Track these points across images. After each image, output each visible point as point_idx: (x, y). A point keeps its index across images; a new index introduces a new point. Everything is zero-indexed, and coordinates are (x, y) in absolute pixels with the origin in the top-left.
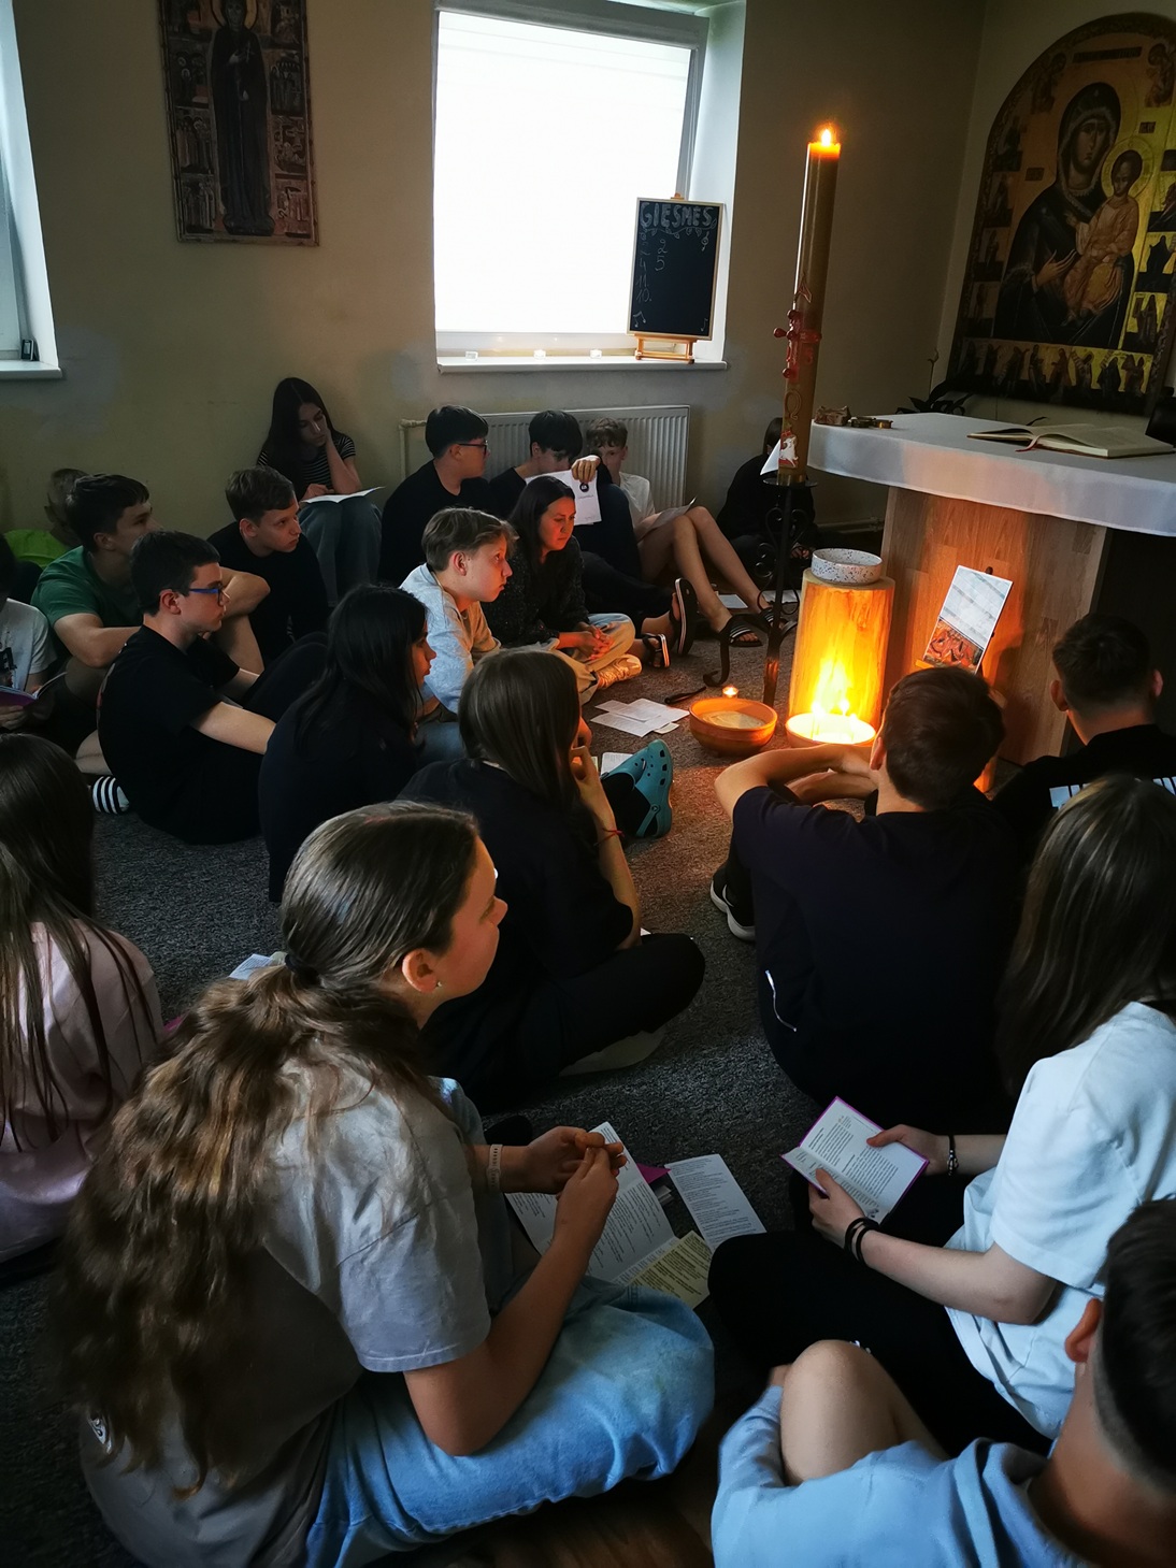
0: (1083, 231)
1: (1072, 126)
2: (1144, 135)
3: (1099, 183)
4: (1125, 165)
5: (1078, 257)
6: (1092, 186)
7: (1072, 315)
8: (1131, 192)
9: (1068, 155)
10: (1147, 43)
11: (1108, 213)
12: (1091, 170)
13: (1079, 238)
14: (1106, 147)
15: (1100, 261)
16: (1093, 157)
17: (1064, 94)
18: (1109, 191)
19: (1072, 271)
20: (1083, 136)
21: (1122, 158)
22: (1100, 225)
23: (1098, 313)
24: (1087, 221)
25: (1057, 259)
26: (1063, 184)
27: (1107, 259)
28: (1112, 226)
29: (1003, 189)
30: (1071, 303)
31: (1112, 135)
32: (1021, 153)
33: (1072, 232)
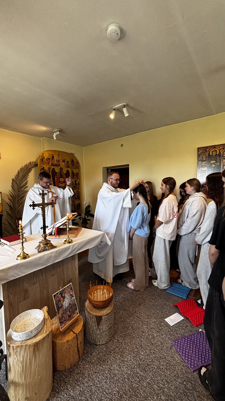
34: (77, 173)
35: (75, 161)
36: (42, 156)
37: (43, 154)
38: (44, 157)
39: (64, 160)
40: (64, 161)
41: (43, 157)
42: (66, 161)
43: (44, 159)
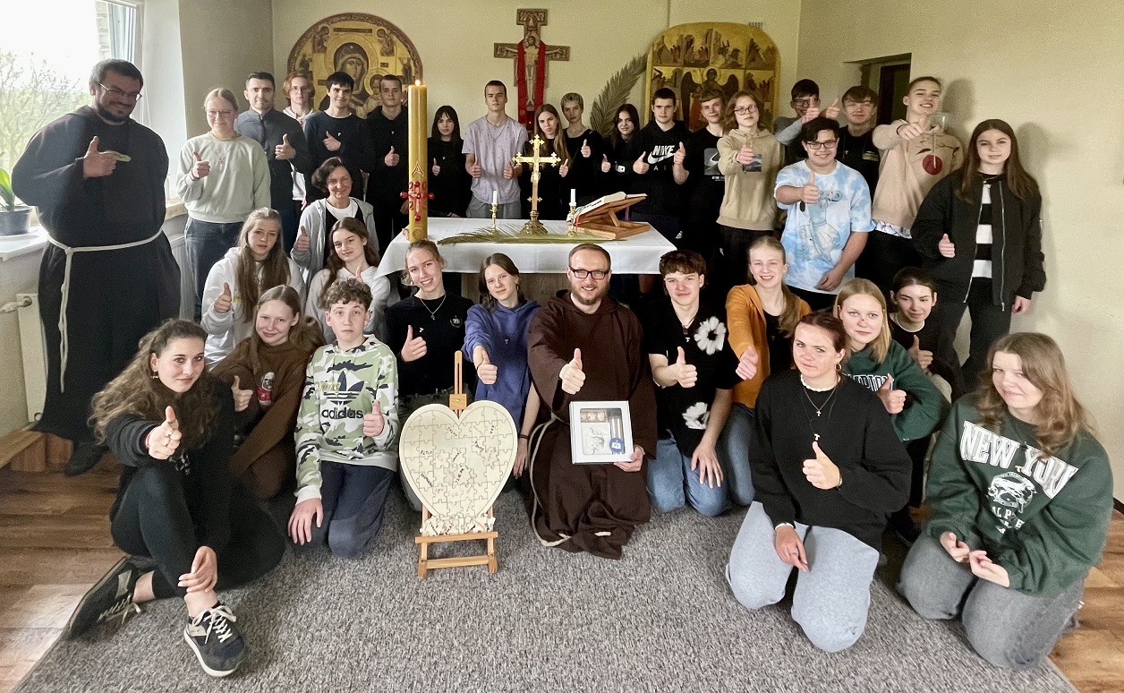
1: (341, 61)
2: (384, 68)
3: (364, 89)
4: (376, 81)
6: (361, 89)
10: (376, 28)
11: (372, 102)
12: (357, 82)
14: (363, 72)
16: (358, 76)
17: (333, 45)
18: (370, 92)
20: (348, 66)
21: (374, 78)
24: (362, 105)
31: (366, 68)
32: (311, 72)
35: (763, 47)
36: (659, 44)
37: (663, 37)
39: (722, 46)
40: (723, 51)
41: (661, 46)
42: (731, 49)
43: (664, 50)
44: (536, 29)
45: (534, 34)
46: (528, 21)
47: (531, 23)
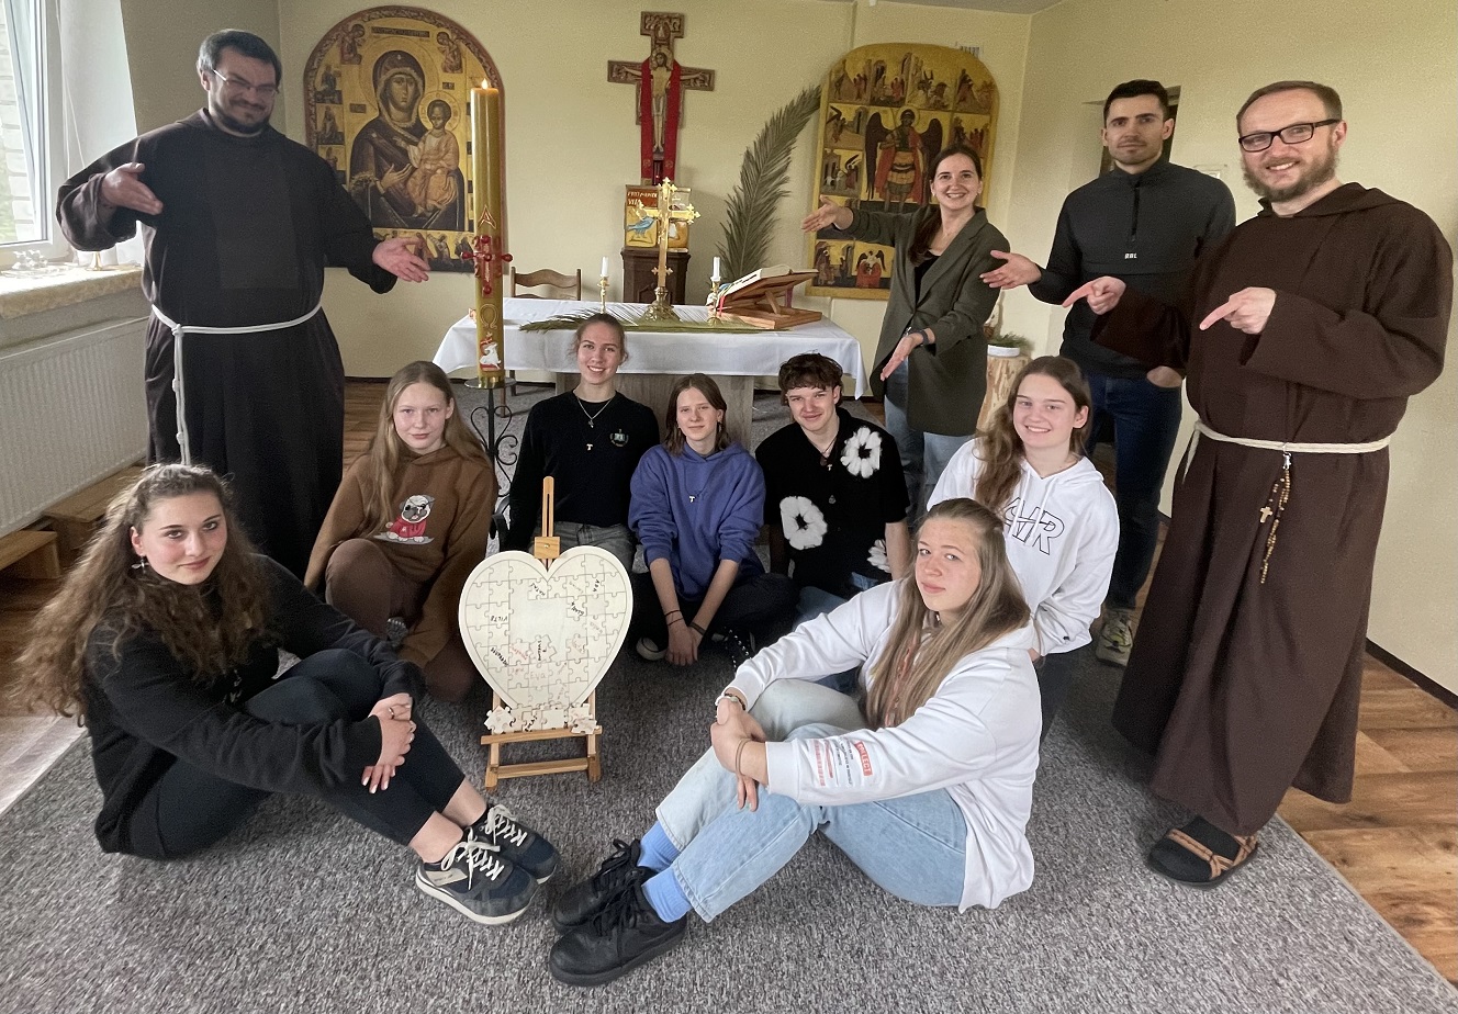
0: (414, 152)
1: (384, 78)
2: (447, 91)
3: (418, 120)
4: (437, 109)
5: (414, 169)
6: (413, 121)
7: (420, 210)
8: (446, 127)
9: (386, 98)
11: (432, 141)
12: (410, 109)
13: (411, 156)
14: (417, 96)
15: (434, 172)
16: (409, 99)
17: (371, 51)
18: (429, 125)
19: (412, 179)
20: (395, 85)
21: (433, 105)
22: (427, 149)
23: (442, 207)
24: (416, 144)
25: (396, 170)
26: (387, 117)
27: (439, 171)
28: (438, 149)
29: (329, 117)
30: (417, 201)
31: (420, 87)
33: (405, 153)
34: (976, 130)
36: (838, 71)
38: (845, 75)
39: (923, 78)
40: (924, 84)
42: (934, 83)
43: (845, 81)
44: (668, 42)
45: (664, 50)
46: (656, 29)
47: (661, 33)
